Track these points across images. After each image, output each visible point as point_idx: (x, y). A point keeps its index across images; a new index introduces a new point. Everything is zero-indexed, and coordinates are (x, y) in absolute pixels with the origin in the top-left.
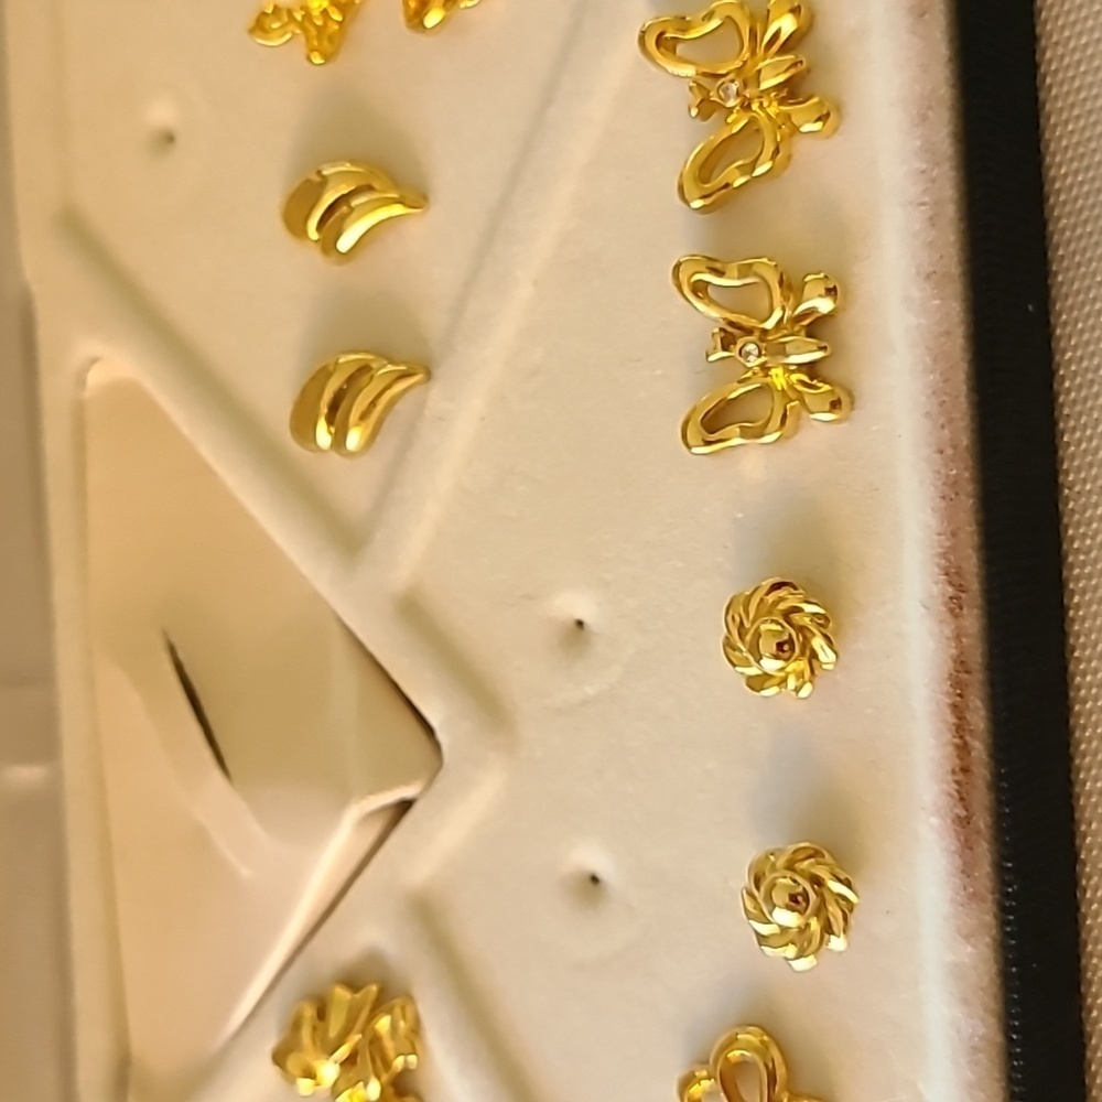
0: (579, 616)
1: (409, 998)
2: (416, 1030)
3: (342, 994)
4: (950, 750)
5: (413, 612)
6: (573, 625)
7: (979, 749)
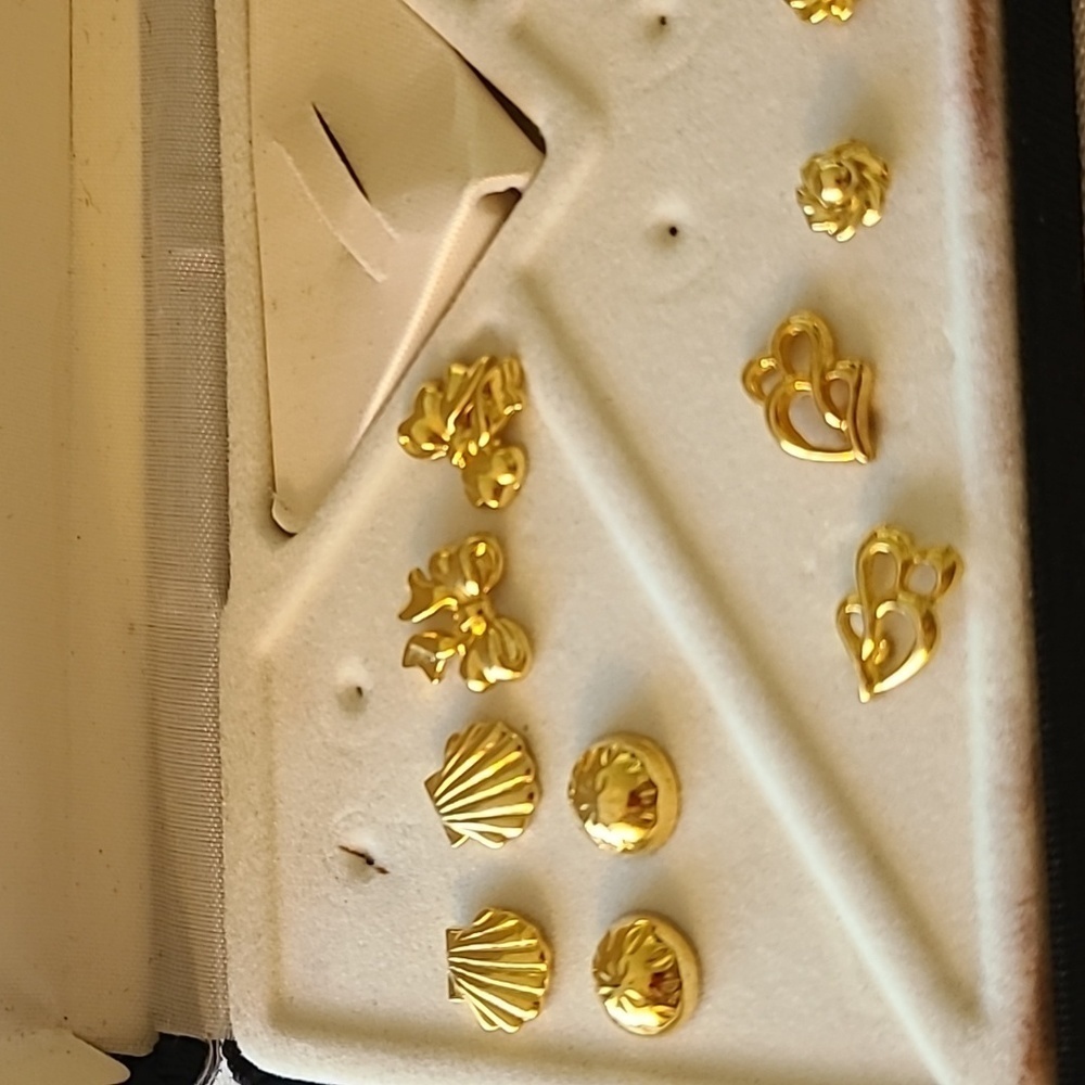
0: (663, 12)
1: (516, 357)
2: (522, 383)
3: (458, 370)
4: (969, 36)
5: (522, 36)
6: (657, 22)
7: (993, 32)
